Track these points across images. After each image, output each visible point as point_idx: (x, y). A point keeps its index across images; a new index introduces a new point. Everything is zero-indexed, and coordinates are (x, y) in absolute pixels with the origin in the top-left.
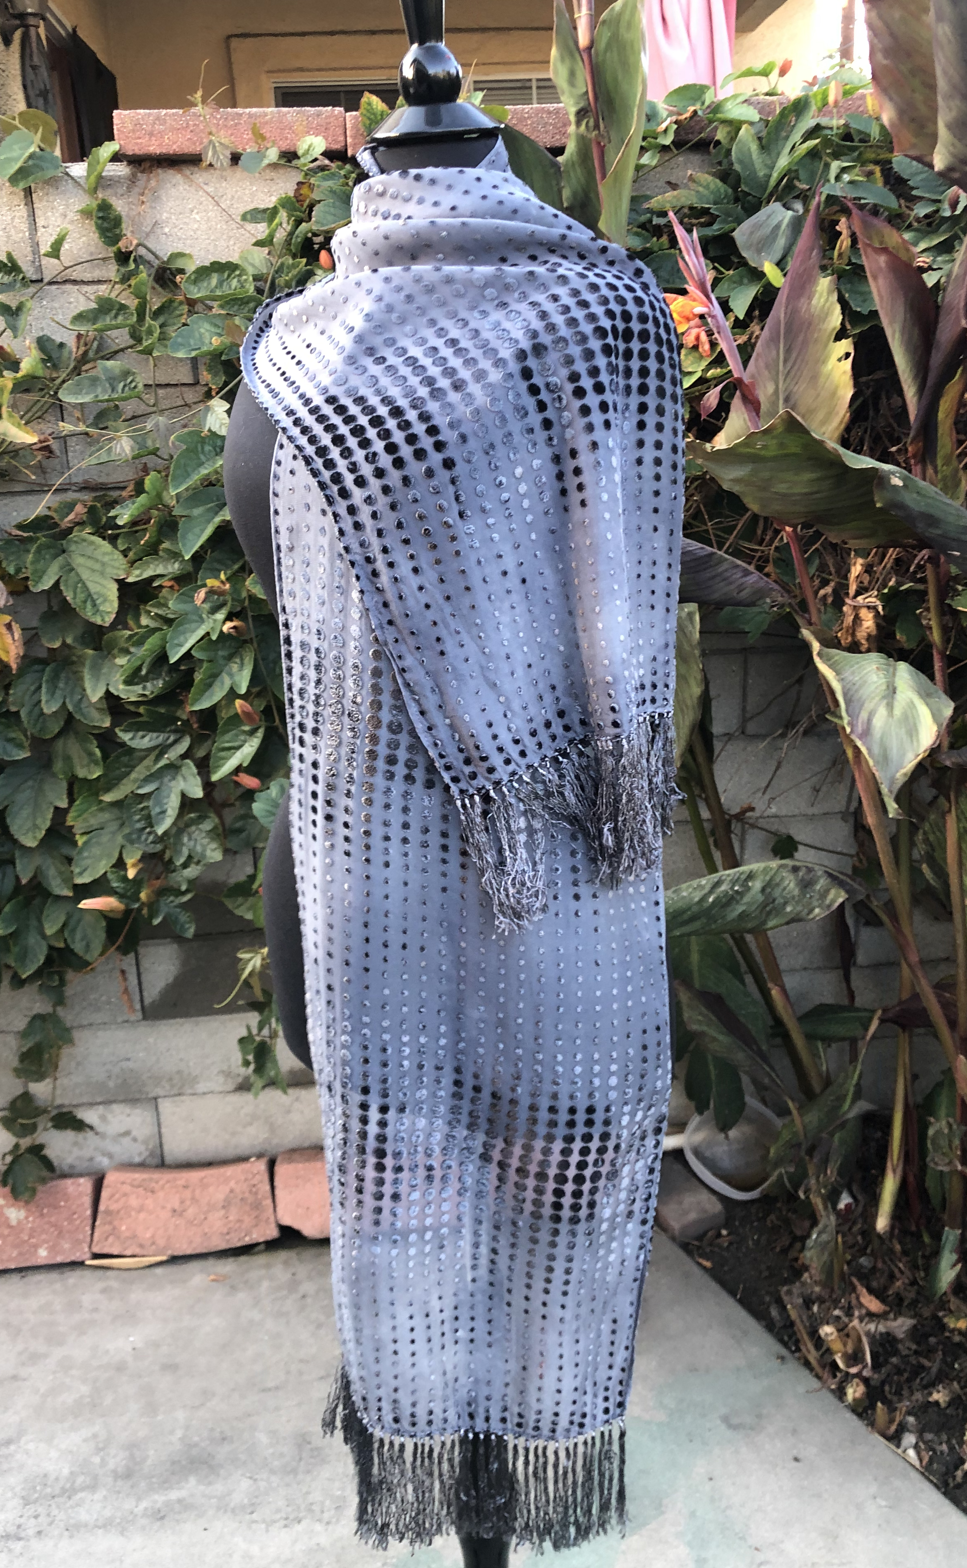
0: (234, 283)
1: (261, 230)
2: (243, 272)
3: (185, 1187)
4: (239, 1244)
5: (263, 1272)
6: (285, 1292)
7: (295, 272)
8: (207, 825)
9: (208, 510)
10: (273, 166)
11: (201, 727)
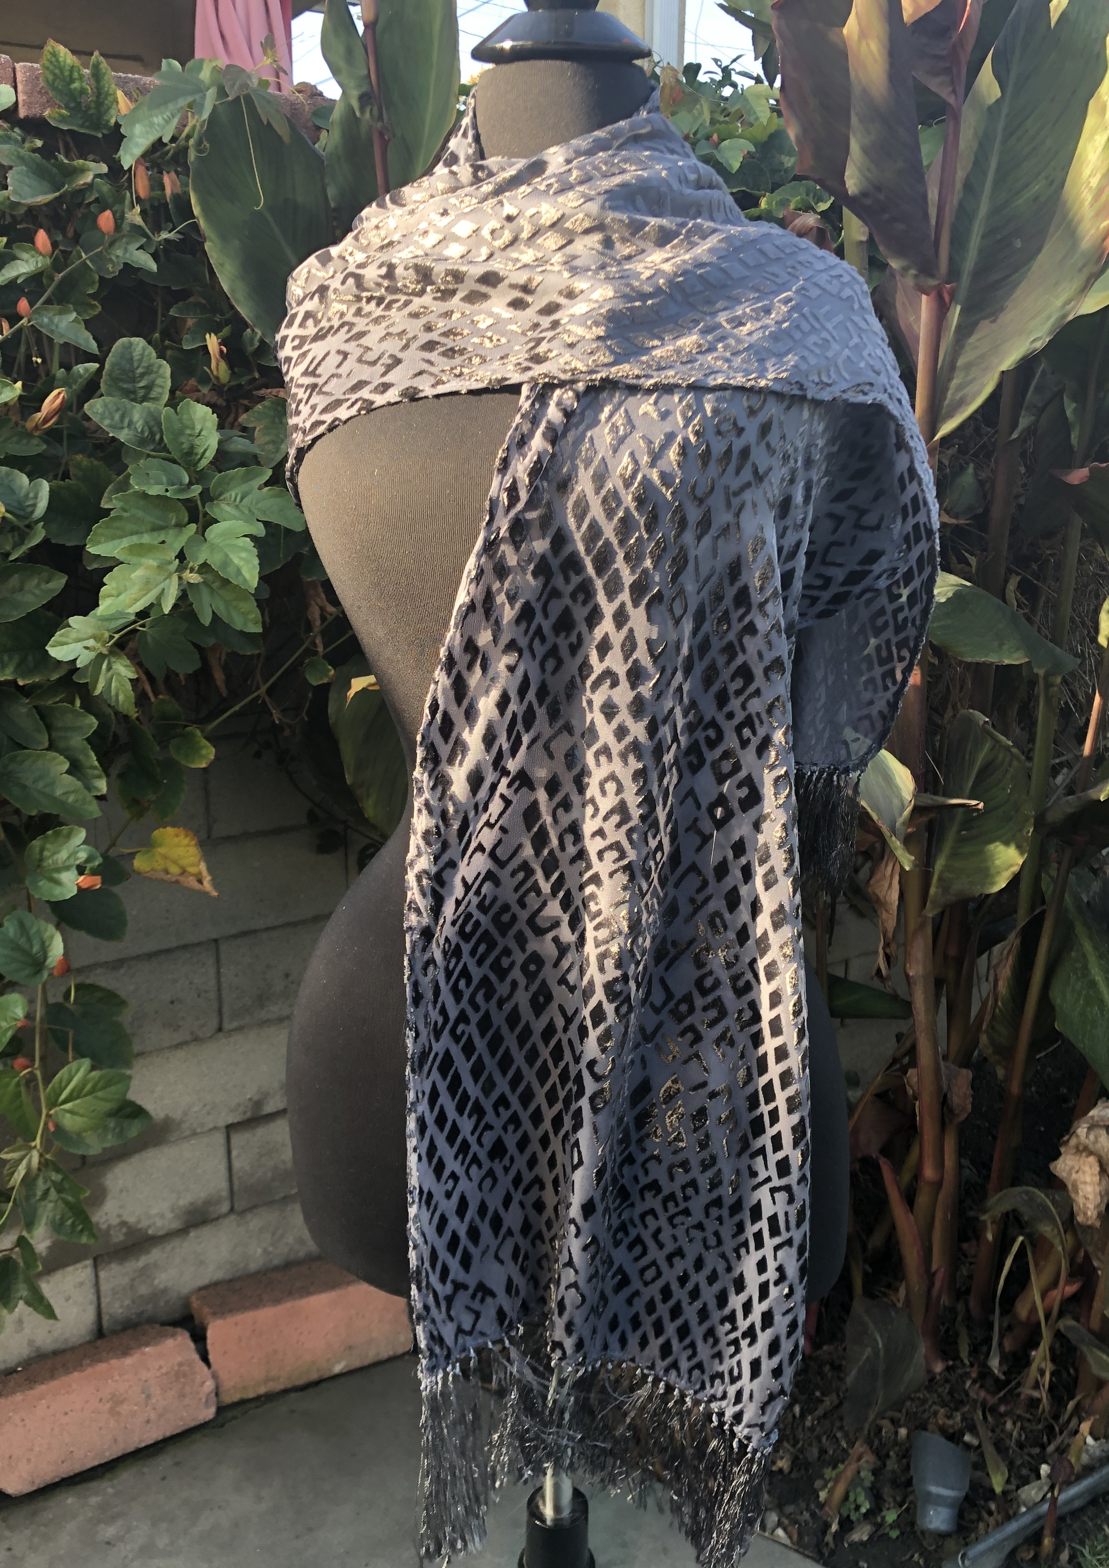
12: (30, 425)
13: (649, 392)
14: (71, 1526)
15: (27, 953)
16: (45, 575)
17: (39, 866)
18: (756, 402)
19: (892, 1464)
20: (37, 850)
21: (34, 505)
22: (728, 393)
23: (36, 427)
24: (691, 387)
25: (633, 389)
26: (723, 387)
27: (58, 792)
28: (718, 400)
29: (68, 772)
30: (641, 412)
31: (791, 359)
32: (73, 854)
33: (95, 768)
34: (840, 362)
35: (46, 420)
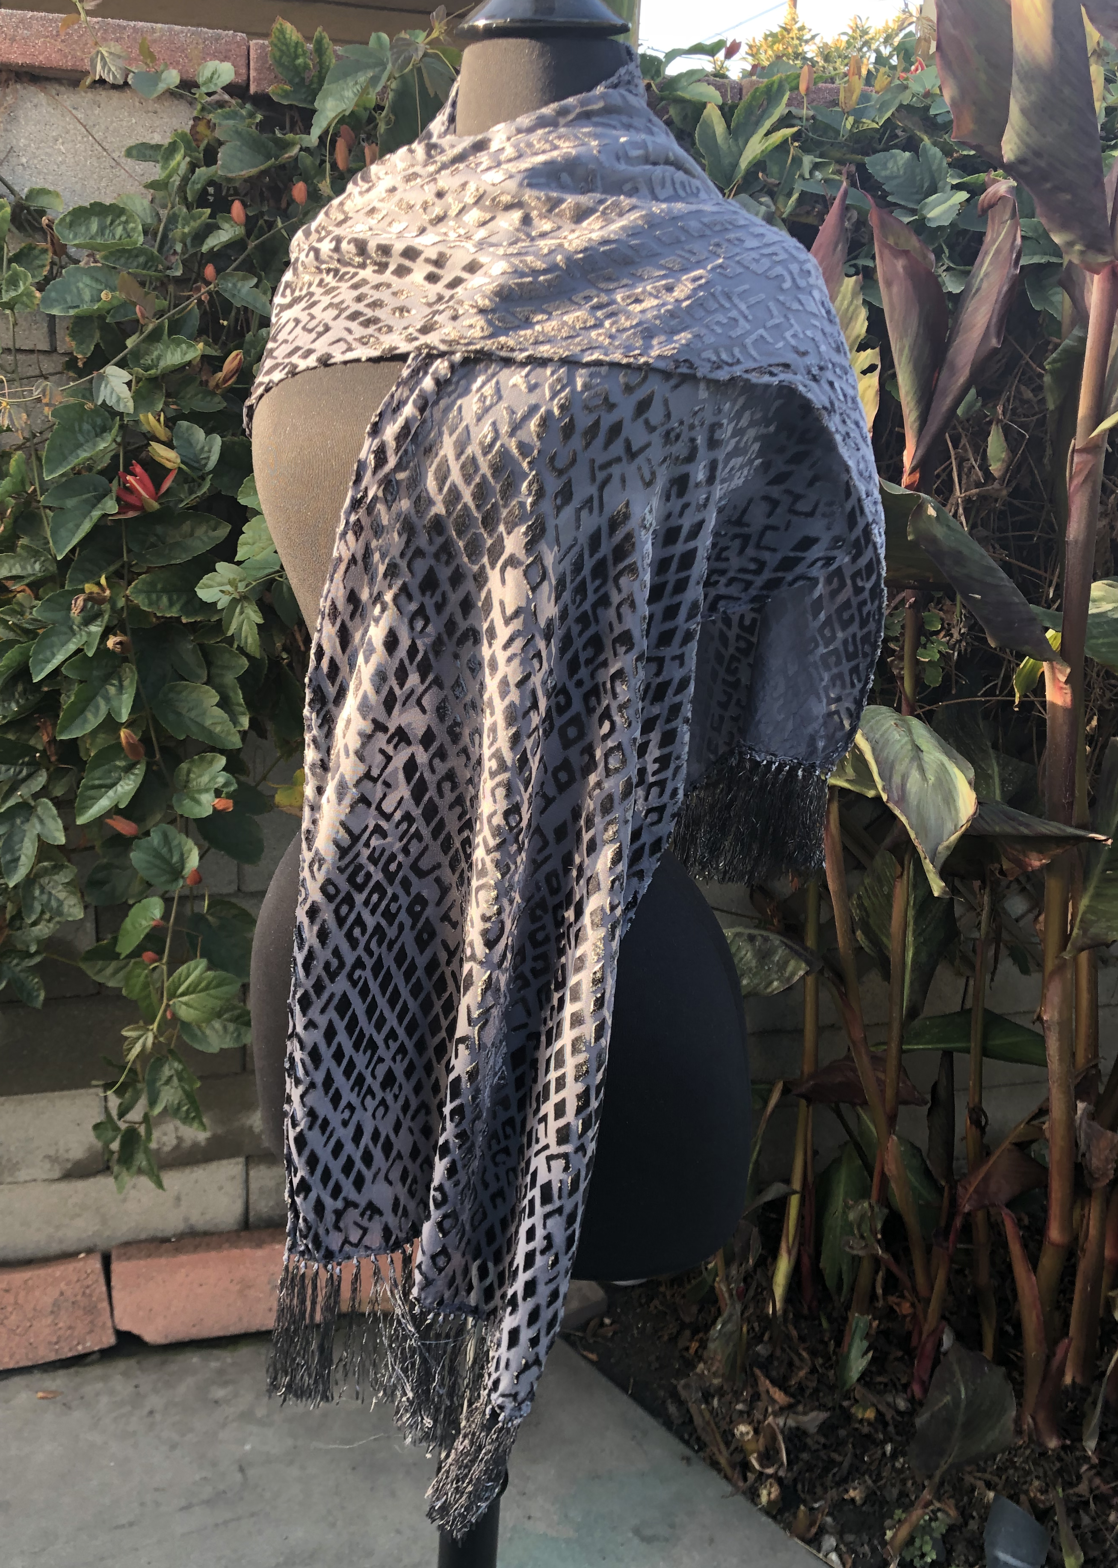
0: (119, 231)
1: (154, 171)
2: (130, 218)
3: (7, 1291)
4: (70, 1355)
5: (99, 1386)
6: (128, 1408)
7: (195, 224)
8: (63, 877)
9: (86, 501)
10: (172, 94)
11: (59, 760)
12: (212, 384)
13: (523, 364)
14: (190, 1381)
15: (168, 862)
16: (212, 523)
17: (185, 787)
18: (635, 379)
19: (973, 1525)
20: (185, 772)
21: (208, 458)
22: (604, 370)
23: (217, 386)
24: (564, 361)
25: (508, 362)
26: (598, 363)
27: (208, 723)
28: (591, 376)
29: (217, 705)
30: (511, 383)
31: (683, 337)
32: (213, 779)
33: (240, 705)
34: (749, 341)
35: (225, 380)
